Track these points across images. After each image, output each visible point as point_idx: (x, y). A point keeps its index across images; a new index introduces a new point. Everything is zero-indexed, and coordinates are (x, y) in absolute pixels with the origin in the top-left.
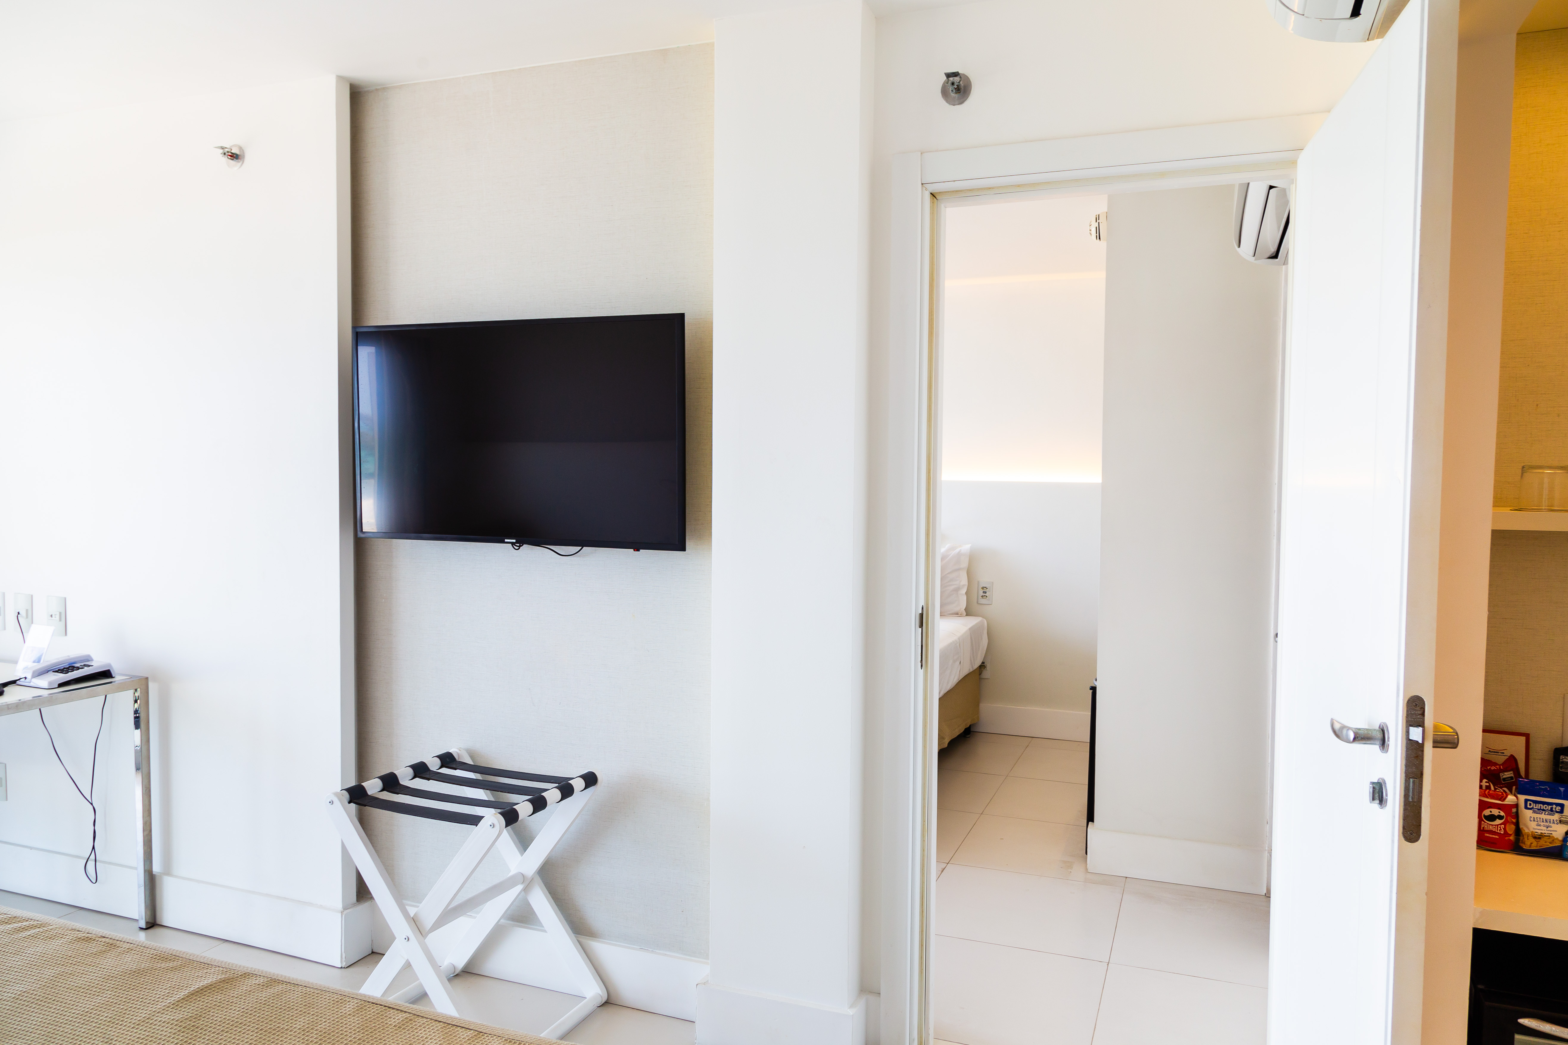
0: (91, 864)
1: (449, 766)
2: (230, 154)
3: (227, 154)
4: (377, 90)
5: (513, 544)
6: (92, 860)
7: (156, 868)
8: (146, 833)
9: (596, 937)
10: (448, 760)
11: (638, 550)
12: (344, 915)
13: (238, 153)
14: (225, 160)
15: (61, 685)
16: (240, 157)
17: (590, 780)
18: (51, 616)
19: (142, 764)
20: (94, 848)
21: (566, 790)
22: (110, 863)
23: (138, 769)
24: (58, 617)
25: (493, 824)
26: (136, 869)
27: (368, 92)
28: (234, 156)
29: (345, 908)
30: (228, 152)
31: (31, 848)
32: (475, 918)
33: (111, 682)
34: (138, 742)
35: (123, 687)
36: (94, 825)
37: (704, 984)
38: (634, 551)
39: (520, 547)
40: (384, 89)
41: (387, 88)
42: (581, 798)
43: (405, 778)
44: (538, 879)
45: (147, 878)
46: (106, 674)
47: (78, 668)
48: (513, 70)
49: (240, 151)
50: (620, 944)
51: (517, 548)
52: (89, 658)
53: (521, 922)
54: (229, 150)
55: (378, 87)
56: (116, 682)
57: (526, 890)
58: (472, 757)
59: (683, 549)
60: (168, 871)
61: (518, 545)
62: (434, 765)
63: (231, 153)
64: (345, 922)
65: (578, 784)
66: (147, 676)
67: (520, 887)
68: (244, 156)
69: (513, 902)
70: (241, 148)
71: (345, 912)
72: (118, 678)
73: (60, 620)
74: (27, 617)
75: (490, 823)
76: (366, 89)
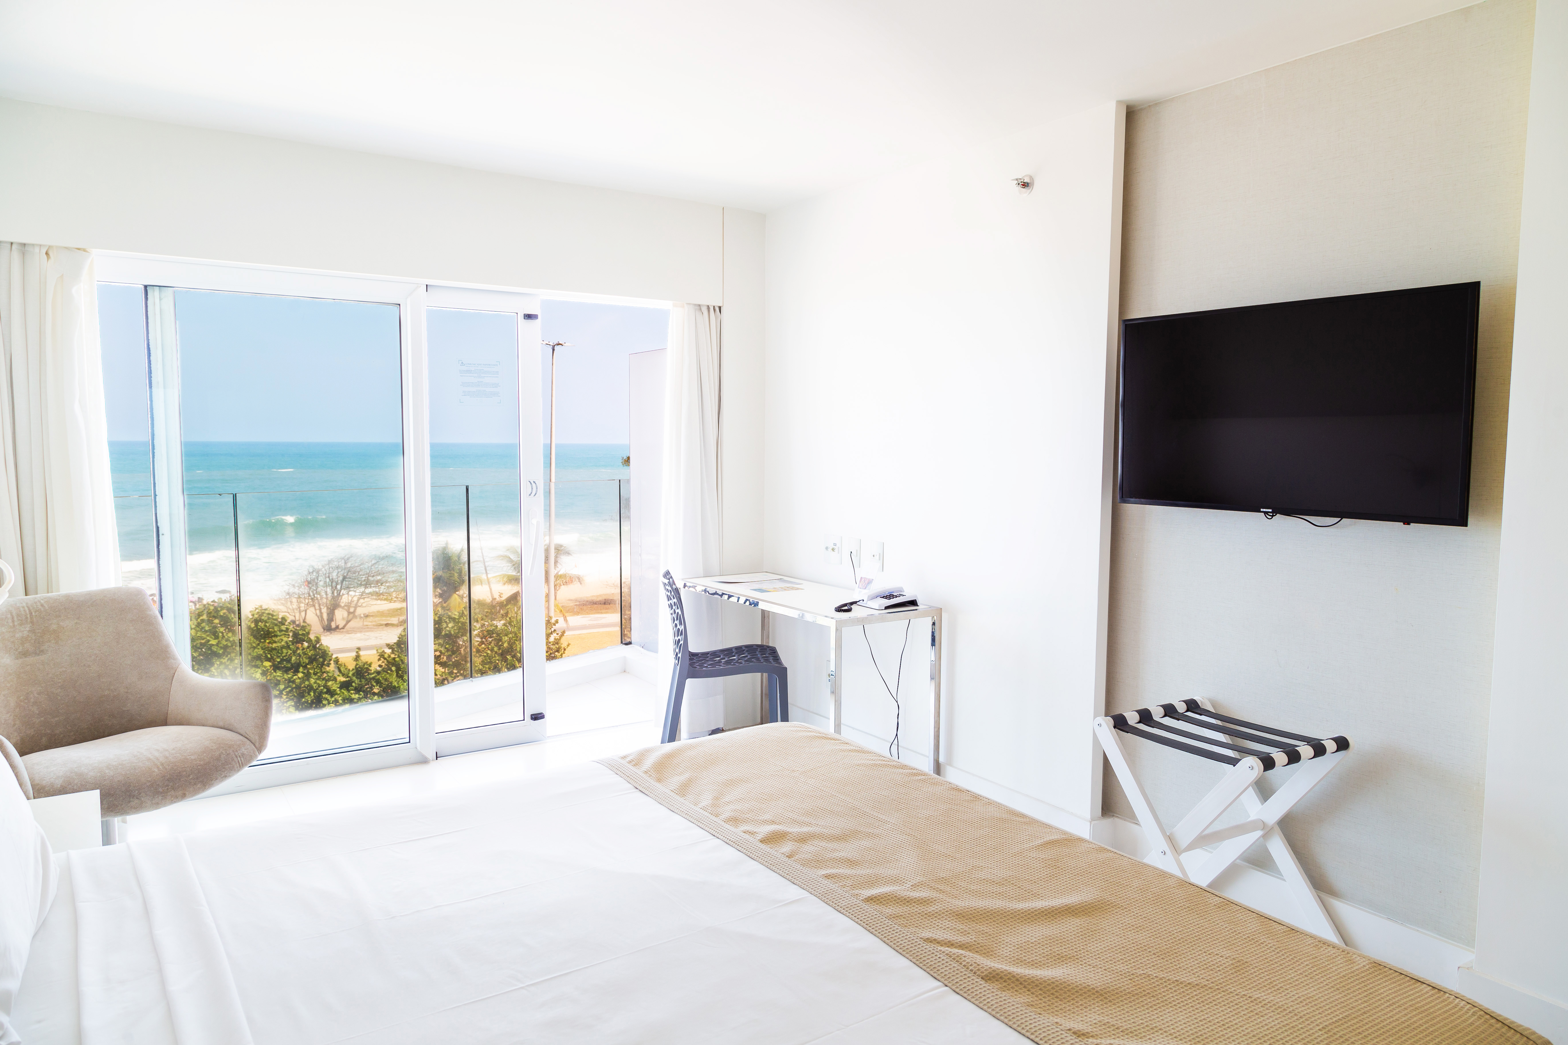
0: (894, 747)
1: (1195, 711)
2: (1023, 184)
3: (1021, 184)
4: (1149, 106)
5: (1265, 513)
6: (895, 744)
7: (941, 760)
8: (936, 730)
9: (1337, 897)
10: (1193, 705)
11: (1409, 524)
12: (1092, 825)
13: (1029, 182)
14: (1019, 188)
15: (887, 608)
16: (1030, 185)
17: (1342, 744)
18: (874, 556)
19: (935, 676)
20: (897, 735)
21: (1319, 750)
22: (907, 749)
23: (932, 679)
24: (878, 556)
25: (1252, 766)
26: (928, 757)
27: (1142, 109)
28: (1025, 185)
29: (1093, 819)
30: (1021, 182)
31: (853, 728)
32: (1212, 853)
33: (916, 610)
34: (933, 659)
35: (925, 614)
36: (898, 718)
37: (1468, 968)
38: (1404, 524)
39: (1273, 516)
40: (1156, 104)
41: (1160, 103)
42: (1332, 760)
43: (1157, 714)
44: (1277, 829)
45: (935, 764)
46: (913, 603)
47: (896, 596)
48: (1288, 63)
49: (1030, 180)
50: (1364, 909)
51: (1270, 517)
52: (901, 590)
53: (1256, 866)
54: (1022, 180)
55: (1150, 104)
56: (920, 610)
57: (1266, 836)
58: (1214, 707)
59: (1465, 524)
60: (950, 763)
61: (1271, 514)
62: (1181, 708)
63: (1024, 182)
64: (1093, 831)
65: (1331, 746)
66: (941, 607)
67: (1259, 833)
68: (1033, 183)
69: (1251, 845)
70: (1031, 177)
71: (1093, 822)
72: (921, 607)
73: (879, 560)
74: (857, 556)
75: (1249, 765)
76: (1139, 108)
